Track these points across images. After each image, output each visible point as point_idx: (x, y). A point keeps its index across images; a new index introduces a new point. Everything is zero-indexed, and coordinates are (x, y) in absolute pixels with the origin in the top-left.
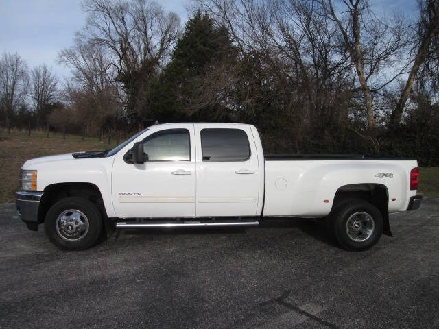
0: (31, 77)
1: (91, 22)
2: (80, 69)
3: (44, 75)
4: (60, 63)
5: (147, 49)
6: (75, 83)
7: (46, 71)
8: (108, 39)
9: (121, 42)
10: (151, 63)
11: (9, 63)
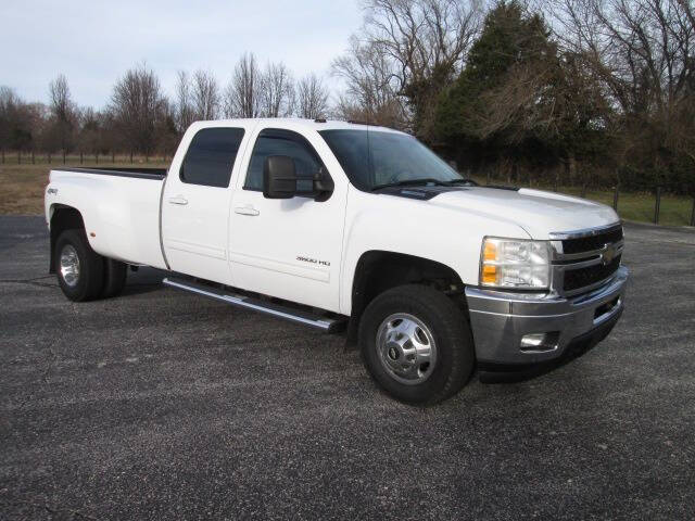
0: (297, 91)
1: (369, 20)
2: (355, 79)
3: (313, 89)
4: (332, 75)
5: (442, 48)
6: (349, 97)
7: (314, 82)
8: (392, 40)
9: (406, 43)
10: (443, 69)
11: (273, 76)
